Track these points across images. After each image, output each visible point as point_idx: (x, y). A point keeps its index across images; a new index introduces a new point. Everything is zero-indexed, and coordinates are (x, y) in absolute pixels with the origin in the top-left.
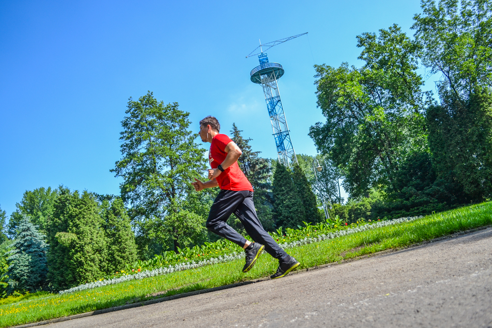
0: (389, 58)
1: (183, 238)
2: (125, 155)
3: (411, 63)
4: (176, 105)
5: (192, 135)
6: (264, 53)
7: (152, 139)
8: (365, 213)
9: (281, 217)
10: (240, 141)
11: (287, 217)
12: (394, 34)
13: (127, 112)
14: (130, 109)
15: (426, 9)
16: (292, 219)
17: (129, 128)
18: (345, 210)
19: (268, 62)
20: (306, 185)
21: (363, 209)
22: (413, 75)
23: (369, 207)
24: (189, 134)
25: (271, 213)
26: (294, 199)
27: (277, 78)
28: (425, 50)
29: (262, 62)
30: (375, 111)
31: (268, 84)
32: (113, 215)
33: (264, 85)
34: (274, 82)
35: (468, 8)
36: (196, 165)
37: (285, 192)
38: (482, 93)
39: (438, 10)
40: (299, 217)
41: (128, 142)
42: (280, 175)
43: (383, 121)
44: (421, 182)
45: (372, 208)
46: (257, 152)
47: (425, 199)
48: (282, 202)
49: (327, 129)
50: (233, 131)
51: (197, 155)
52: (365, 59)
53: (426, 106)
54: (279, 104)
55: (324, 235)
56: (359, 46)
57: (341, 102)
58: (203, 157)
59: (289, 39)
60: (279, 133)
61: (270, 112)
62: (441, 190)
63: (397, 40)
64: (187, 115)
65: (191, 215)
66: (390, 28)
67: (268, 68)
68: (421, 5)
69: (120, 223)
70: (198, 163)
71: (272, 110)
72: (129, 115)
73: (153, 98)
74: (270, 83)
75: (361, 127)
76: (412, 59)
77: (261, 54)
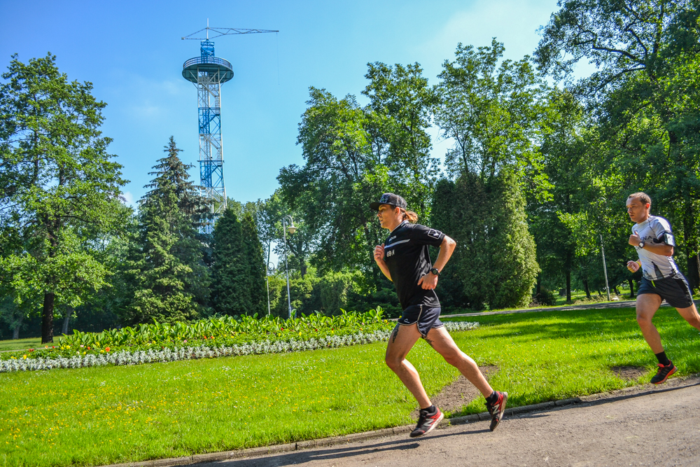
0: (401, 105)
3: (423, 118)
4: (89, 86)
5: (101, 137)
6: (210, 40)
8: (303, 295)
9: (220, 286)
10: (177, 165)
11: (228, 288)
12: (411, 75)
13: (6, 77)
14: (12, 74)
15: (460, 58)
16: (235, 292)
17: (3, 104)
18: (278, 287)
19: (213, 55)
20: (257, 247)
21: (303, 289)
22: (423, 134)
23: (310, 288)
24: (97, 136)
25: (210, 278)
26: (242, 264)
27: (222, 82)
29: (204, 54)
31: (206, 86)
33: (201, 86)
34: (216, 85)
35: (508, 72)
37: (231, 251)
38: (507, 180)
40: (244, 290)
42: (228, 226)
43: (384, 184)
45: (314, 289)
48: (225, 265)
49: (304, 176)
50: (169, 147)
52: (372, 97)
53: (430, 177)
54: (216, 119)
56: (367, 77)
57: (338, 147)
58: (120, 176)
59: (250, 31)
60: (207, 161)
61: (200, 128)
64: (102, 105)
67: (212, 64)
68: (456, 51)
70: (109, 185)
71: (205, 126)
73: (54, 66)
74: (210, 86)
75: (356, 186)
76: (425, 113)
77: (205, 40)
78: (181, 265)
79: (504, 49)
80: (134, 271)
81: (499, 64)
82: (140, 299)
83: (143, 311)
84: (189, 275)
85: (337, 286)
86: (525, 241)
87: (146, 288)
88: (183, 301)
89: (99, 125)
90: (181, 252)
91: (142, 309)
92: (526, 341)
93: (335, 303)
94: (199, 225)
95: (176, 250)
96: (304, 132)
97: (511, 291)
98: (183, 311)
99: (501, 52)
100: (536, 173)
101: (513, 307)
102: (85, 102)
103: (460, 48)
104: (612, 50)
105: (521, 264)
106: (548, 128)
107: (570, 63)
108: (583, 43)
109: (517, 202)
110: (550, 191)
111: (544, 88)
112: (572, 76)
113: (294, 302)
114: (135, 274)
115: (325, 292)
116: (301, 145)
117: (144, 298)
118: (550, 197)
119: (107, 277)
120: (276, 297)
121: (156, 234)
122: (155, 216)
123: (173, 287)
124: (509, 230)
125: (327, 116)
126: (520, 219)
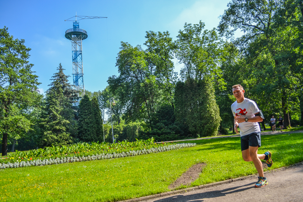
0: (161, 49)
1: (15, 135)
3: (170, 55)
4: (23, 41)
5: (28, 64)
6: (77, 21)
8: (119, 132)
9: (82, 129)
10: (63, 76)
11: (86, 130)
12: (165, 36)
15: (186, 29)
16: (89, 131)
18: (108, 129)
19: (79, 28)
20: (98, 112)
22: (170, 62)
23: (122, 129)
24: (27, 63)
25: (78, 126)
26: (92, 119)
27: (82, 39)
29: (75, 27)
30: (151, 77)
31: (76, 41)
33: (73, 41)
34: (80, 41)
35: (206, 35)
37: (87, 114)
38: (207, 81)
39: (192, 31)
40: (93, 130)
42: (85, 102)
43: (154, 83)
44: (167, 122)
45: (124, 129)
47: (169, 131)
48: (84, 120)
50: (59, 68)
52: (148, 46)
53: (174, 80)
54: (80, 56)
56: (146, 37)
57: (133, 67)
58: (37, 81)
59: (95, 18)
60: (76, 74)
61: (73, 59)
62: (178, 127)
64: (29, 50)
66: (164, 33)
67: (78, 32)
68: (184, 26)
70: (32, 85)
71: (75, 59)
73: (7, 32)
74: (77, 41)
75: (142, 84)
76: (171, 53)
77: (75, 21)
78: (65, 120)
79: (204, 25)
80: (44, 123)
81: (202, 31)
82: (47, 136)
83: (48, 141)
84: (68, 124)
85: (134, 128)
86: (215, 107)
87: (49, 130)
88: (65, 136)
89: (28, 58)
90: (64, 114)
91: (47, 140)
92: (217, 151)
93: (133, 136)
94: (73, 102)
95: (63, 113)
96: (118, 61)
97: (209, 129)
98: (66, 140)
99: (203, 26)
100: (219, 78)
101: (210, 136)
102: (21, 48)
103: (186, 25)
104: (250, 26)
105: (213, 117)
106: (224, 59)
107: (233, 31)
108: (238, 23)
109: (211, 91)
110: (225, 86)
111: (222, 42)
112: (234, 37)
113: (115, 135)
114: (44, 124)
115: (129, 131)
116: (118, 67)
117: (48, 135)
118: (225, 88)
119: (31, 126)
120: (107, 133)
121: (53, 107)
122: (53, 99)
123: (61, 130)
124: (208, 103)
125: (129, 54)
126: (212, 98)
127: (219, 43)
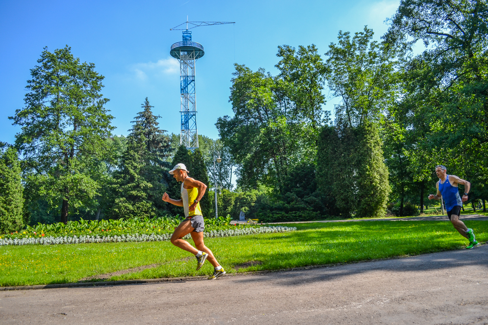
0: (302, 74)
1: (74, 201)
2: (27, 105)
3: (319, 82)
4: (92, 66)
5: (102, 98)
6: (189, 30)
7: (61, 94)
8: (249, 203)
10: (149, 116)
12: (310, 53)
13: (39, 62)
14: (43, 59)
15: (341, 41)
17: (38, 78)
18: (232, 198)
19: (191, 40)
23: (255, 198)
24: (99, 97)
27: (196, 58)
28: (333, 74)
29: (185, 39)
30: (279, 119)
31: (186, 61)
32: (4, 165)
33: (182, 61)
34: (193, 61)
35: (375, 50)
36: (101, 130)
38: (368, 127)
39: (351, 44)
41: (34, 92)
42: (181, 157)
43: (283, 129)
44: (303, 191)
45: (257, 199)
46: (163, 131)
47: (302, 206)
49: (233, 123)
50: (145, 104)
51: (103, 120)
52: (281, 69)
53: (323, 124)
54: (192, 83)
55: (215, 231)
56: (278, 55)
57: (251, 104)
58: (110, 124)
59: (216, 23)
60: (186, 112)
61: (182, 89)
62: (318, 201)
63: (311, 59)
64: (102, 78)
65: (86, 179)
66: (309, 47)
67: (189, 46)
68: (338, 36)
69: (10, 174)
70: (103, 129)
71: (185, 88)
72: (41, 65)
73: (70, 54)
74: (188, 61)
75: (262, 131)
76: (321, 79)
77: (185, 30)
78: (146, 182)
80: (115, 186)
81: (369, 43)
82: (118, 204)
83: (120, 212)
84: (151, 189)
87: (122, 196)
88: (146, 206)
89: (99, 91)
90: (148, 174)
91: (119, 210)
94: (164, 156)
95: (141, 173)
96: (233, 94)
97: (369, 205)
98: (146, 212)
99: (371, 35)
101: (370, 217)
102: (91, 76)
103: (341, 34)
105: (376, 186)
107: (411, 43)
108: (419, 29)
113: (243, 208)
114: (116, 188)
115: (264, 202)
116: (232, 102)
117: (120, 204)
118: (403, 139)
120: (231, 204)
121: (130, 162)
122: (130, 150)
123: (140, 196)
124: (368, 162)
126: (377, 153)
127: (396, 63)
